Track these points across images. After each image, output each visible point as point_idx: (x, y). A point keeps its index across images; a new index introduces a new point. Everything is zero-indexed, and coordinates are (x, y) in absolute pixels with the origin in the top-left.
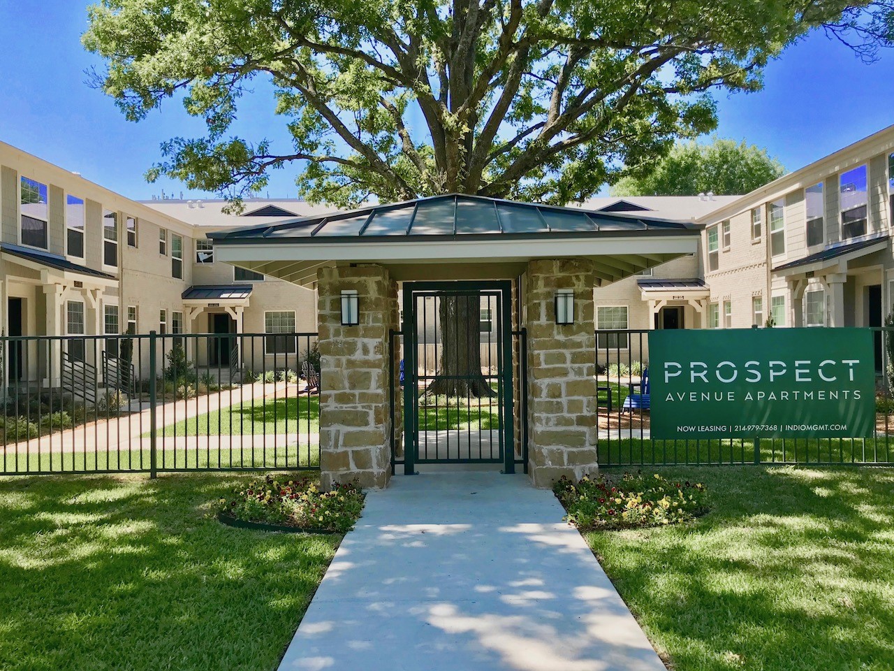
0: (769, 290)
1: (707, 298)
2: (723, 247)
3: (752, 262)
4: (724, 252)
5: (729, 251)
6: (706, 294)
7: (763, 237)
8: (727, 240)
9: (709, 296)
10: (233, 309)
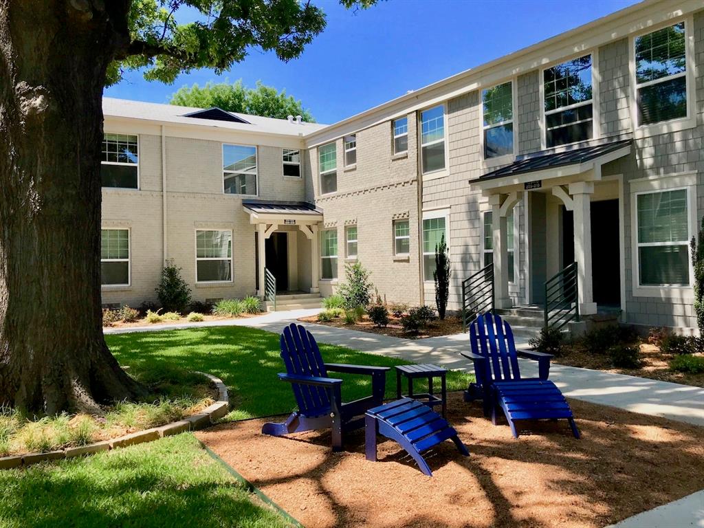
0: (420, 212)
1: (319, 223)
2: (344, 166)
3: (394, 180)
4: (345, 172)
5: (355, 169)
6: (319, 218)
7: (412, 151)
8: (351, 157)
9: (322, 222)
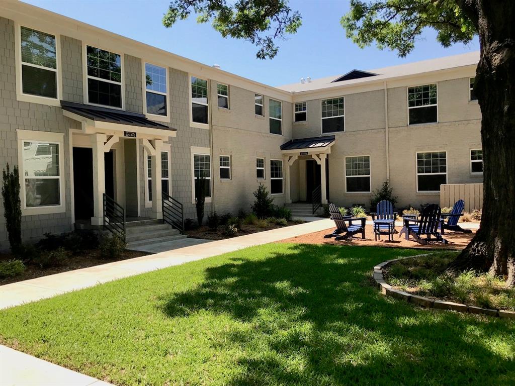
10: (318, 156)
